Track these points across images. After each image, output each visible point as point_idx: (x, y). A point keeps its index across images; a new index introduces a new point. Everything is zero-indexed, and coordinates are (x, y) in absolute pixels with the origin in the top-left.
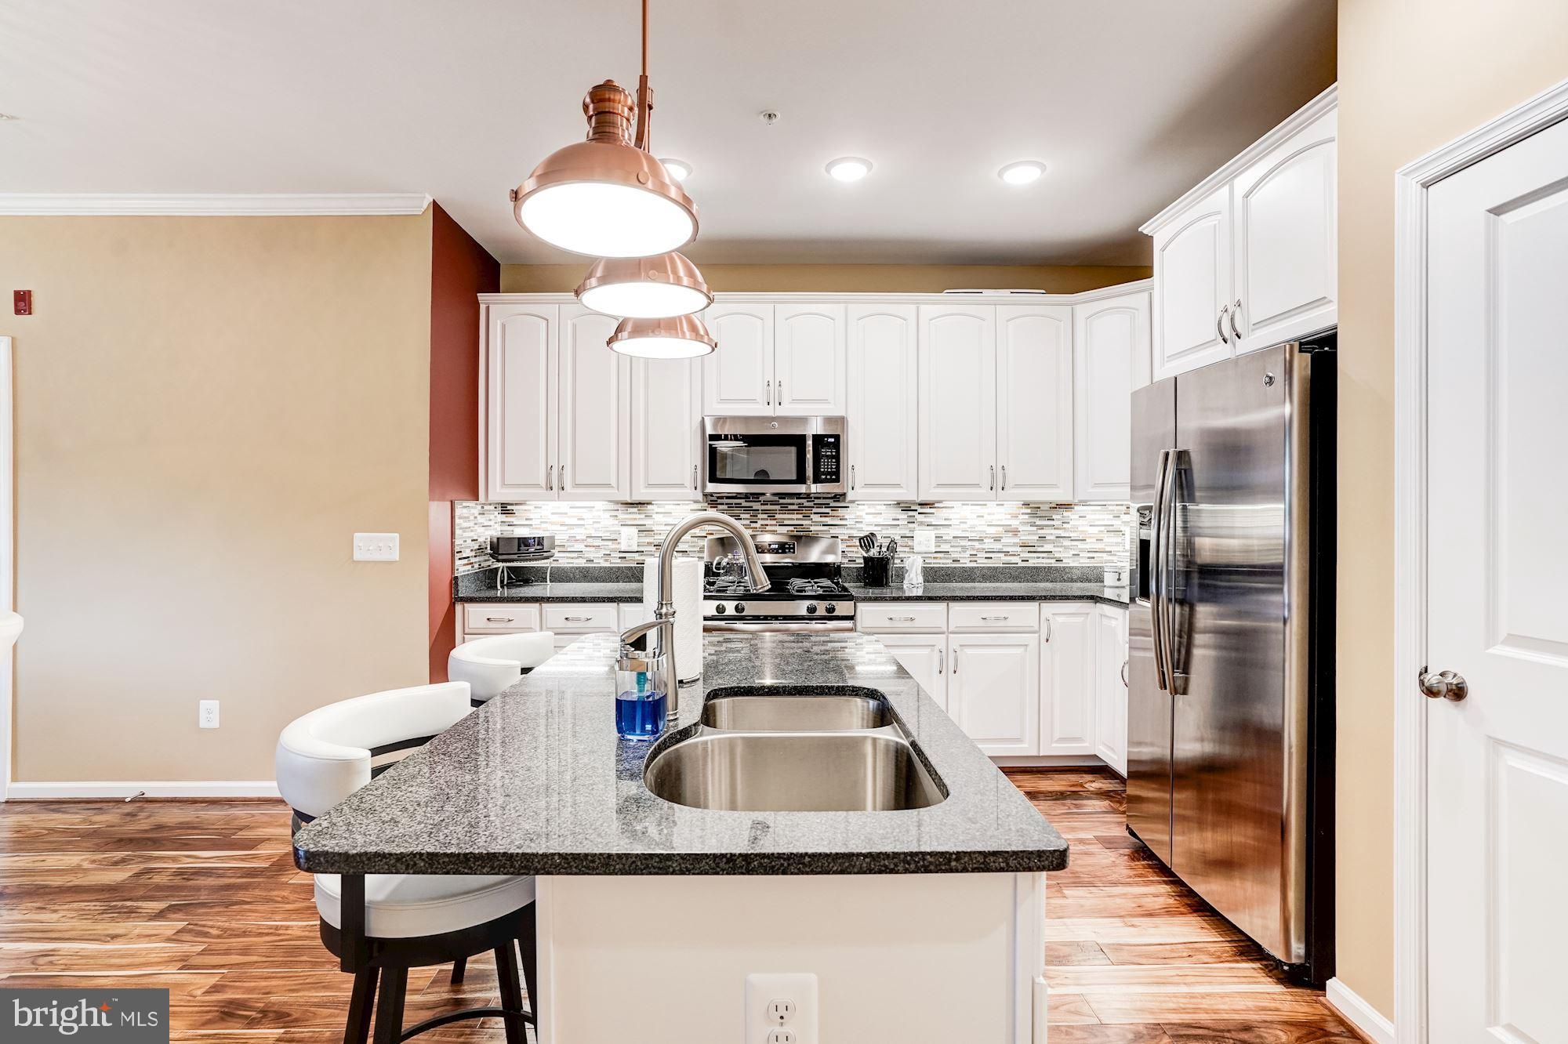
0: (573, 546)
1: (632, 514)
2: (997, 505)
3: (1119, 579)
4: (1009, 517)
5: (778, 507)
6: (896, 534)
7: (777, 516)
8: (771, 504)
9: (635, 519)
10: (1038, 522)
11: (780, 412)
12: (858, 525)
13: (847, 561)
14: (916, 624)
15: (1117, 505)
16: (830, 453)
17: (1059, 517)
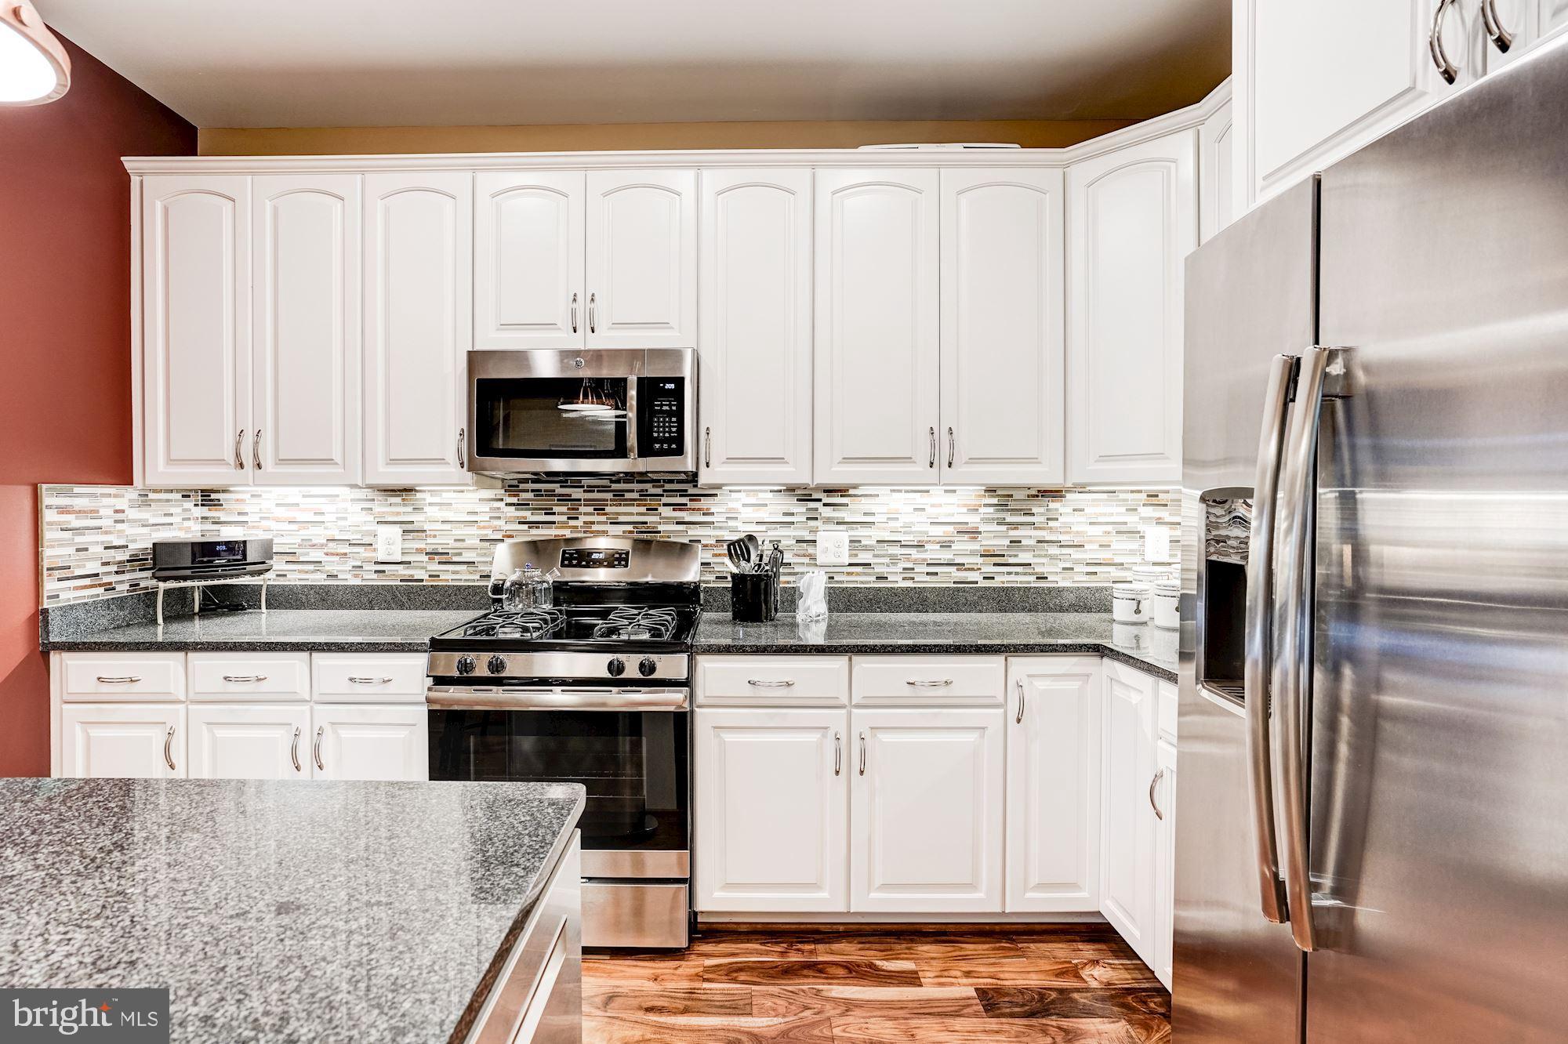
0: (307, 554)
1: (395, 508)
2: (946, 491)
3: (1138, 611)
4: (965, 510)
5: (609, 496)
6: (787, 537)
7: (608, 509)
8: (598, 491)
9: (398, 514)
10: (1010, 519)
11: (596, 343)
12: (731, 523)
13: (714, 579)
14: (797, 691)
15: (1132, 492)
16: (667, 408)
17: (1042, 510)
